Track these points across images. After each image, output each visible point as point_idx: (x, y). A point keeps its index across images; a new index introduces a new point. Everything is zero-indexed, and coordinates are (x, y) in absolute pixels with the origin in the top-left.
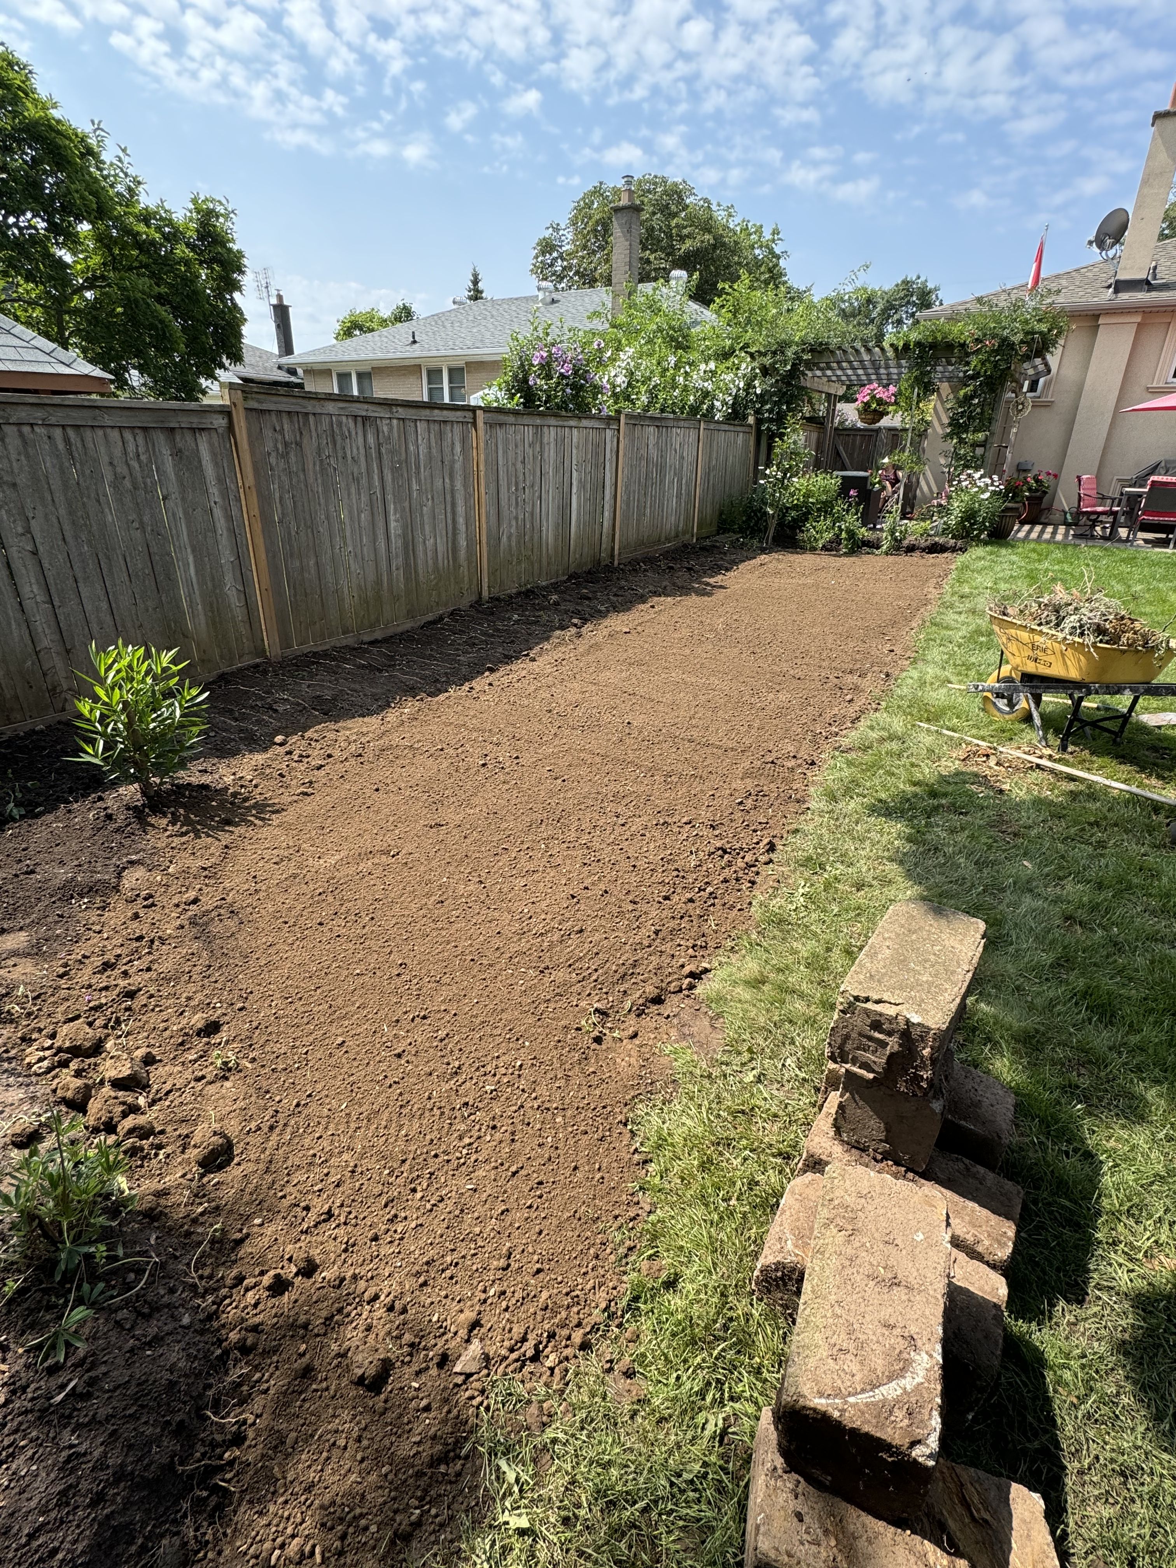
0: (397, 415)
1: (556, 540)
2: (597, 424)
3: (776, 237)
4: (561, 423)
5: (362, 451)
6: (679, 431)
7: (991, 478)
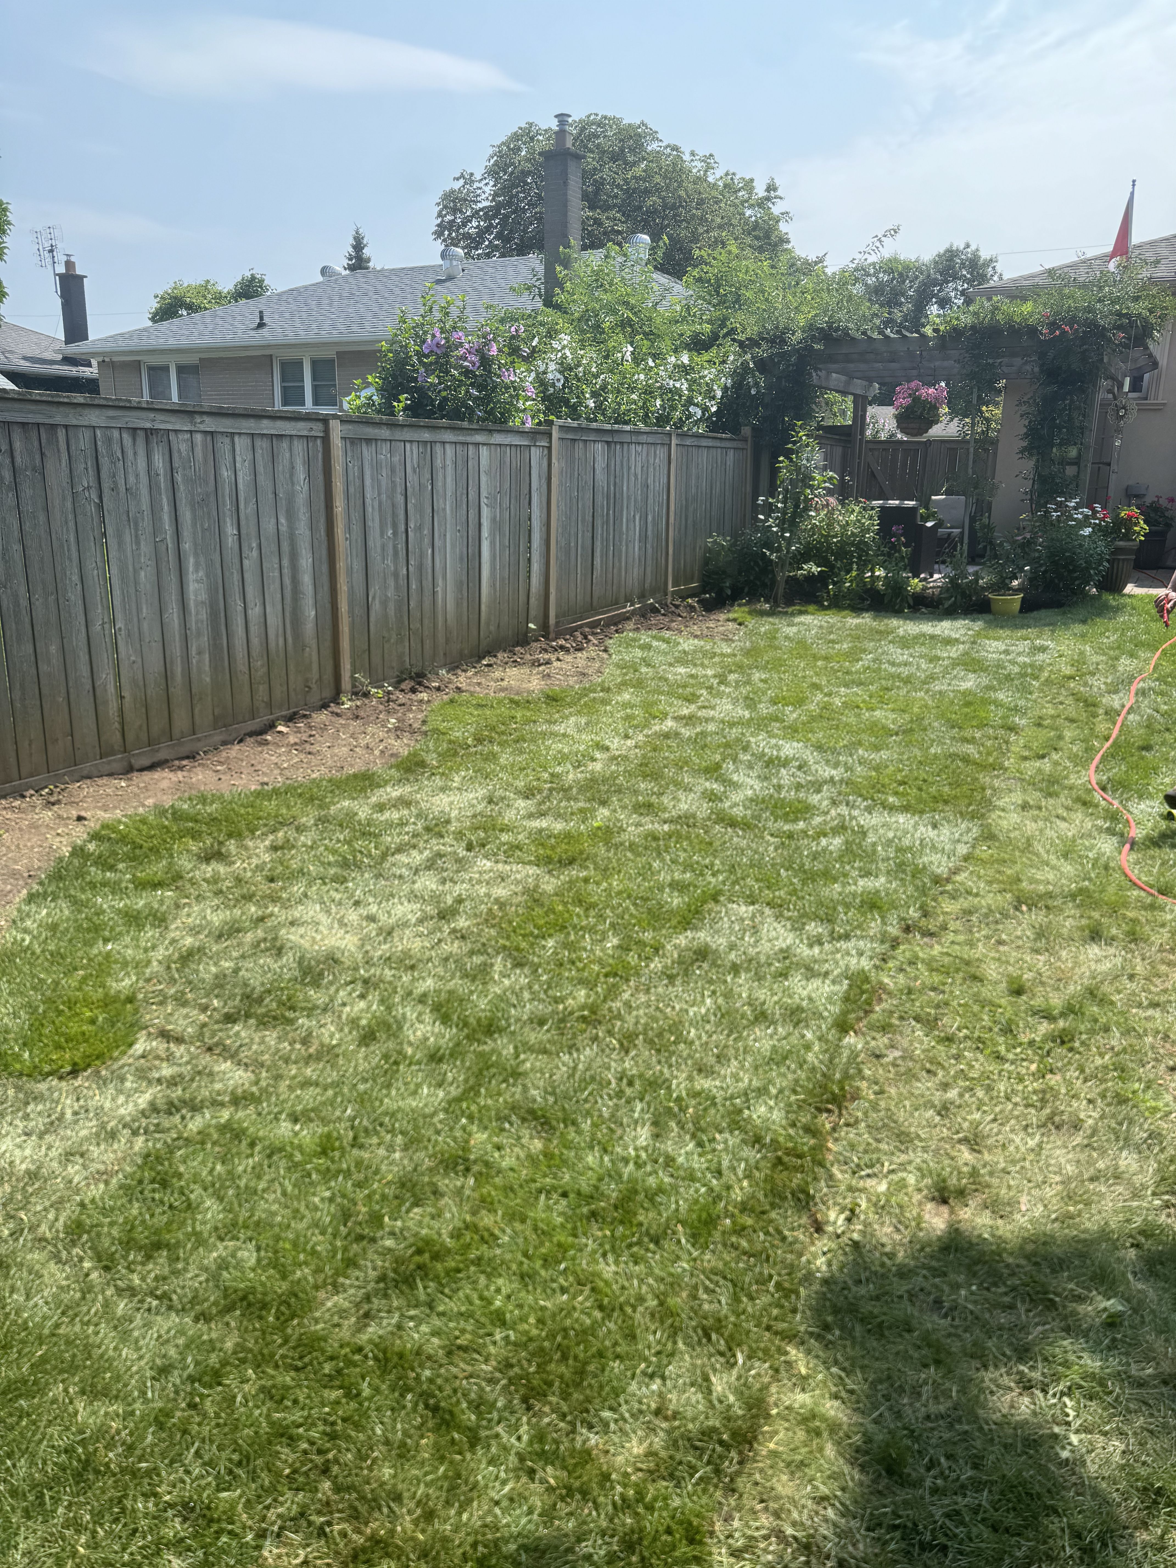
0: (202, 427)
1: (458, 604)
2: (517, 440)
3: (772, 194)
4: (461, 438)
5: (144, 479)
6: (639, 448)
7: (1093, 509)
